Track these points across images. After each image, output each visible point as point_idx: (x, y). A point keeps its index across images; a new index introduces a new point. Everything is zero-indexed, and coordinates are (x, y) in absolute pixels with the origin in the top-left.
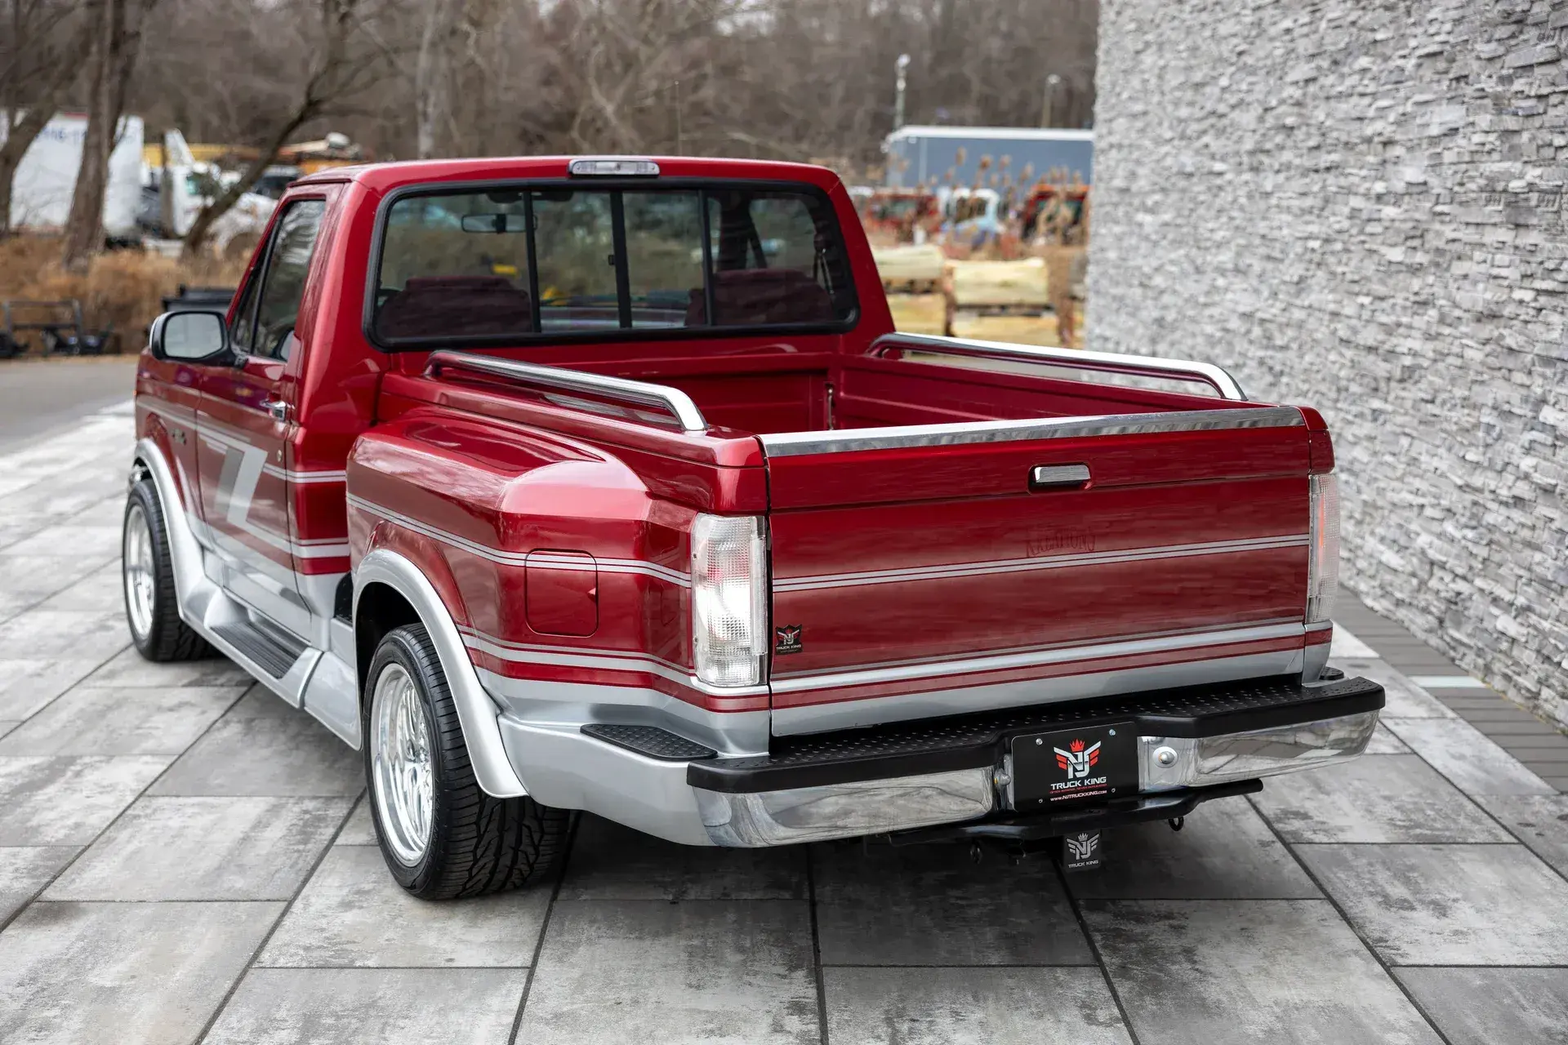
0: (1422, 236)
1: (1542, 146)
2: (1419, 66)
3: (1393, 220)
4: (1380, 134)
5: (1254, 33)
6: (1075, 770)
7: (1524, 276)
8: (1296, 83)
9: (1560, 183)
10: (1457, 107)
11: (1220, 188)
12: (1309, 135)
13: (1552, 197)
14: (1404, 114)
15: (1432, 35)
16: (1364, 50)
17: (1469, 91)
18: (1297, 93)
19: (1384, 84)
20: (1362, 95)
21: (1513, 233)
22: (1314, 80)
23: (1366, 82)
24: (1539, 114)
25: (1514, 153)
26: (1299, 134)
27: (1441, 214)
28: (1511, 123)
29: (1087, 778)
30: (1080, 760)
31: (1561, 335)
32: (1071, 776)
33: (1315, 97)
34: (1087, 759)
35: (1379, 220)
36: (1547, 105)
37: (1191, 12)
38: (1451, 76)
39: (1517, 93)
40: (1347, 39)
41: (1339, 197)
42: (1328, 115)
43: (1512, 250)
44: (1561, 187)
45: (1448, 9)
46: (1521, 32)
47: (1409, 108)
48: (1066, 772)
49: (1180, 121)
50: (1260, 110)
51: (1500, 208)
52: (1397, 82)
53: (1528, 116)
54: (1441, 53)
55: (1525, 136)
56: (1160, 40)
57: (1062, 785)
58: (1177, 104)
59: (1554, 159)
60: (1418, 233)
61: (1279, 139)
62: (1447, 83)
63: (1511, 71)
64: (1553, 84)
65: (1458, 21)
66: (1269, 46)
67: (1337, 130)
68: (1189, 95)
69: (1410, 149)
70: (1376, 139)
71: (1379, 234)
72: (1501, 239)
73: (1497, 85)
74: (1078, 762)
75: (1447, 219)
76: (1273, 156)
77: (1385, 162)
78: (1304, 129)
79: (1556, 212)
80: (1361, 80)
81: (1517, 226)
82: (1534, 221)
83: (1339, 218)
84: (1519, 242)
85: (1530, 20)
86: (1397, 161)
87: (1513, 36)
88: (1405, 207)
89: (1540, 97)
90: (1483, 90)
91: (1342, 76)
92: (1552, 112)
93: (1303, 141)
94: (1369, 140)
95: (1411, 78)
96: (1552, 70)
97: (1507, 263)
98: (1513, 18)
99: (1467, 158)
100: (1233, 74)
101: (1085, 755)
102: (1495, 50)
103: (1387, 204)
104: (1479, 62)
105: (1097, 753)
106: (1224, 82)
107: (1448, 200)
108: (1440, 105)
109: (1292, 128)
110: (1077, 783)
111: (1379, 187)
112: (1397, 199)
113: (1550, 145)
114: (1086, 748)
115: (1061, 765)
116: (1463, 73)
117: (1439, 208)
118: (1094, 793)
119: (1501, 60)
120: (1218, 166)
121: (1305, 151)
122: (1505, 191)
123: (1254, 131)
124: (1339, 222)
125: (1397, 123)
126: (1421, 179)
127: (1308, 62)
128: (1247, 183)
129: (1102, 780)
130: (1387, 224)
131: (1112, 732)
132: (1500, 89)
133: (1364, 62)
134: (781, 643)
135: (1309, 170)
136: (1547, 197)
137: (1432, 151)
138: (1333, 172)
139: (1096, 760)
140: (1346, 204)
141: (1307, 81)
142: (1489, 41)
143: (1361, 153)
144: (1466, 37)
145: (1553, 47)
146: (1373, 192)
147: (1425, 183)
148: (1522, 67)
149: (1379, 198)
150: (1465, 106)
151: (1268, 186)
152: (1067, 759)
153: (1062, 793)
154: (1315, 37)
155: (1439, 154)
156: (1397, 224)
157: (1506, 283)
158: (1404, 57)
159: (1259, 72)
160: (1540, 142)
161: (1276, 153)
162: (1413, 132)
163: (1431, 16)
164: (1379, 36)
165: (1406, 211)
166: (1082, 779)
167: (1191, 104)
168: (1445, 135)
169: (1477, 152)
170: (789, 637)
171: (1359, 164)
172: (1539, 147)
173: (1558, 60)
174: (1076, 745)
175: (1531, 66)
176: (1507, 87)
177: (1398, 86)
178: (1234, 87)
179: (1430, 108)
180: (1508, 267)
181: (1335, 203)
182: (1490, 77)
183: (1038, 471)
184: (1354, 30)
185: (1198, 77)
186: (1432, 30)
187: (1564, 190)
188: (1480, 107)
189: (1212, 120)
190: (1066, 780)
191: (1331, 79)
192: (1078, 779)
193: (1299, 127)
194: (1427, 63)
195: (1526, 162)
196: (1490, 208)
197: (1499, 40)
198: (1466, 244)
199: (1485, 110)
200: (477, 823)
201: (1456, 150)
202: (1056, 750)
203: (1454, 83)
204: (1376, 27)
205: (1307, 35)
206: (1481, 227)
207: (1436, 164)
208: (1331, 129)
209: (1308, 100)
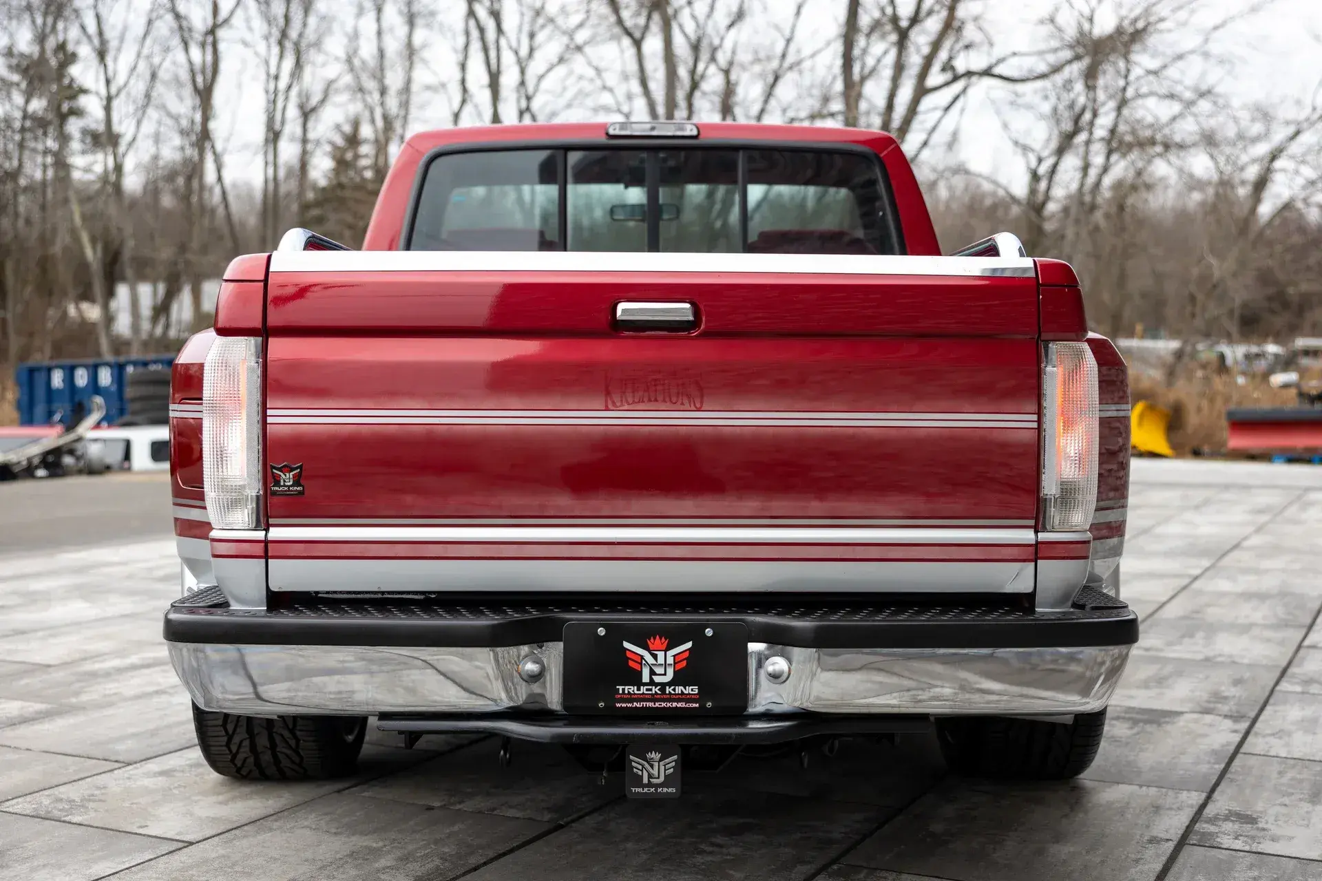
6: (652, 673)
29: (670, 684)
30: (661, 660)
32: (646, 678)
34: (670, 660)
48: (640, 673)
57: (632, 689)
74: (658, 663)
101: (668, 656)
105: (687, 654)
110: (655, 690)
114: (670, 647)
115: (631, 664)
118: (679, 705)
131: (708, 632)
134: (277, 483)
139: (684, 664)
152: (642, 657)
153: (631, 698)
166: (663, 685)
170: (287, 479)
174: (656, 642)
190: (638, 682)
192: (656, 685)
202: (626, 645)
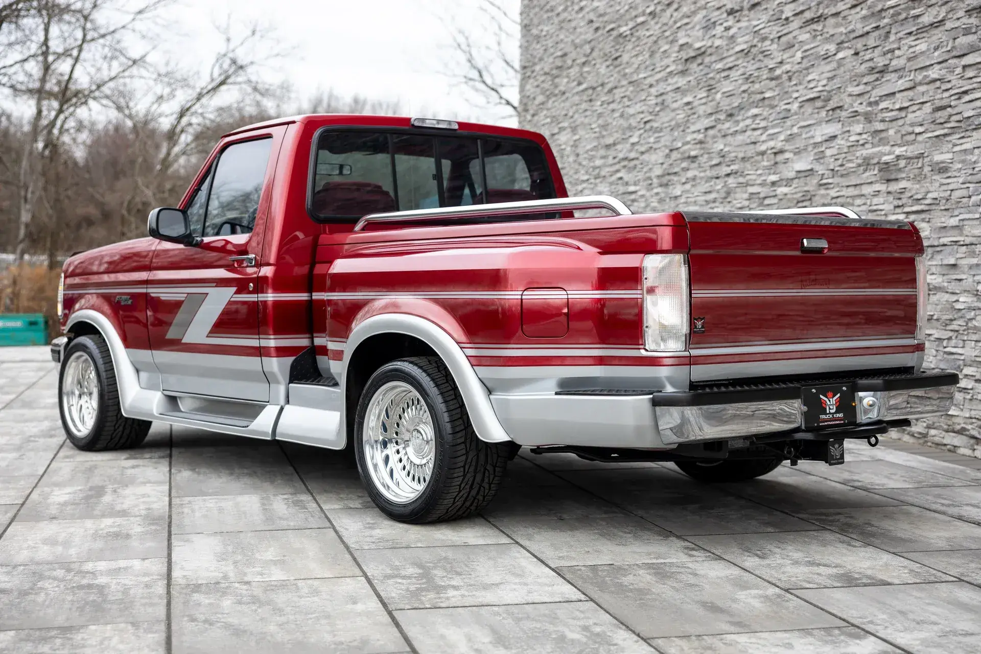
0: (810, 199)
1: (905, 135)
2: (801, 107)
3: (786, 194)
4: (772, 148)
5: (658, 109)
6: (830, 409)
7: (896, 207)
8: (699, 131)
9: (923, 151)
10: (836, 124)
11: (633, 201)
12: (711, 159)
13: (916, 160)
14: (791, 135)
15: (812, 88)
16: (755, 105)
17: (844, 114)
18: (700, 136)
19: (772, 122)
20: (754, 129)
21: (886, 185)
22: (712, 127)
23: (757, 121)
24: (902, 118)
25: (883, 142)
26: (703, 159)
27: (826, 184)
28: (880, 126)
29: (835, 413)
31: (931, 233)
32: (828, 411)
33: (714, 137)
35: (775, 196)
36: (907, 112)
37: (601, 105)
38: (828, 108)
39: (882, 109)
40: (740, 101)
41: (738, 190)
42: (725, 145)
43: (885, 195)
44: (923, 153)
45: (823, 73)
46: (882, 77)
47: (795, 130)
48: (826, 409)
49: (595, 168)
50: (667, 151)
51: (876, 172)
52: (784, 118)
53: (891, 121)
54: (819, 97)
55: (891, 132)
56: (573, 125)
57: (824, 417)
58: (591, 159)
59: (915, 140)
60: (808, 197)
61: (684, 165)
62: (825, 113)
63: (877, 98)
64: (911, 100)
65: (830, 79)
66: (673, 114)
67: (734, 152)
68: (602, 152)
69: (795, 154)
70: (769, 152)
71: (775, 204)
72: (877, 189)
73: (866, 107)
74: (831, 403)
75: (832, 186)
76: (679, 175)
77: (776, 163)
78: (706, 156)
79: (920, 168)
80: (753, 121)
81: (888, 181)
82: (904, 175)
83: (740, 201)
84: (890, 189)
85: (891, 69)
86: (786, 161)
87: (877, 80)
88: (794, 186)
89: (901, 109)
90: (856, 111)
91: (737, 122)
92: (910, 116)
93: (705, 163)
94: (763, 153)
95: (796, 114)
96: (910, 93)
97: (882, 202)
98: (876, 70)
99: (846, 150)
100: (641, 135)
101: (833, 401)
102: (864, 89)
103: (780, 186)
104: (850, 98)
105: (839, 399)
106: (634, 139)
107: (831, 176)
108: (821, 125)
109: (696, 157)
110: (831, 416)
111: (773, 178)
112: (788, 182)
113: (913, 133)
114: (834, 396)
115: (823, 405)
116: (839, 105)
117: (824, 181)
118: (838, 422)
119: (869, 95)
120: (632, 188)
121: (708, 168)
122: (878, 163)
123: (662, 164)
124: (740, 203)
125: (786, 140)
126: (809, 168)
127: (707, 118)
128: (657, 194)
129: (841, 415)
130: (780, 197)
131: (844, 388)
132: (869, 109)
133: (755, 111)
134: (696, 327)
135: (712, 178)
136: (912, 161)
137: (816, 151)
138: (732, 176)
139: (838, 403)
140: (746, 192)
141: (706, 129)
142: (858, 85)
143: (756, 161)
144: (839, 86)
145: (911, 80)
146: (768, 181)
147: (811, 170)
148: (886, 95)
149: (773, 184)
150: (841, 123)
151: (678, 192)
152: (826, 402)
153: (824, 421)
154: (713, 103)
155: (823, 151)
156: (789, 196)
157: (883, 213)
158: (789, 104)
159: (664, 130)
160: (904, 133)
161: (682, 173)
162: (799, 143)
163: (810, 77)
164: (767, 95)
165: (795, 188)
166: (833, 414)
167: (603, 157)
168: (826, 141)
169: (853, 146)
170: (700, 324)
171: (755, 168)
172: (903, 136)
173: (914, 87)
174: (830, 394)
175: (894, 93)
176: (874, 108)
177: (785, 120)
178: (642, 142)
179: (813, 128)
180: (883, 204)
181: (735, 193)
182: (861, 104)
183: (805, 241)
184: (746, 95)
185: (610, 141)
186: (812, 85)
187: (926, 155)
188: (853, 122)
189: (625, 163)
191: (727, 125)
193: (702, 155)
194: (807, 105)
195: (893, 146)
196: (867, 174)
197: (866, 84)
198: (847, 197)
199: (858, 122)
200: (464, 467)
201: (837, 147)
202: (821, 396)
203: (831, 113)
204: (764, 90)
205: (705, 104)
206: (858, 187)
207: (821, 157)
208: (729, 152)
209: (708, 139)
